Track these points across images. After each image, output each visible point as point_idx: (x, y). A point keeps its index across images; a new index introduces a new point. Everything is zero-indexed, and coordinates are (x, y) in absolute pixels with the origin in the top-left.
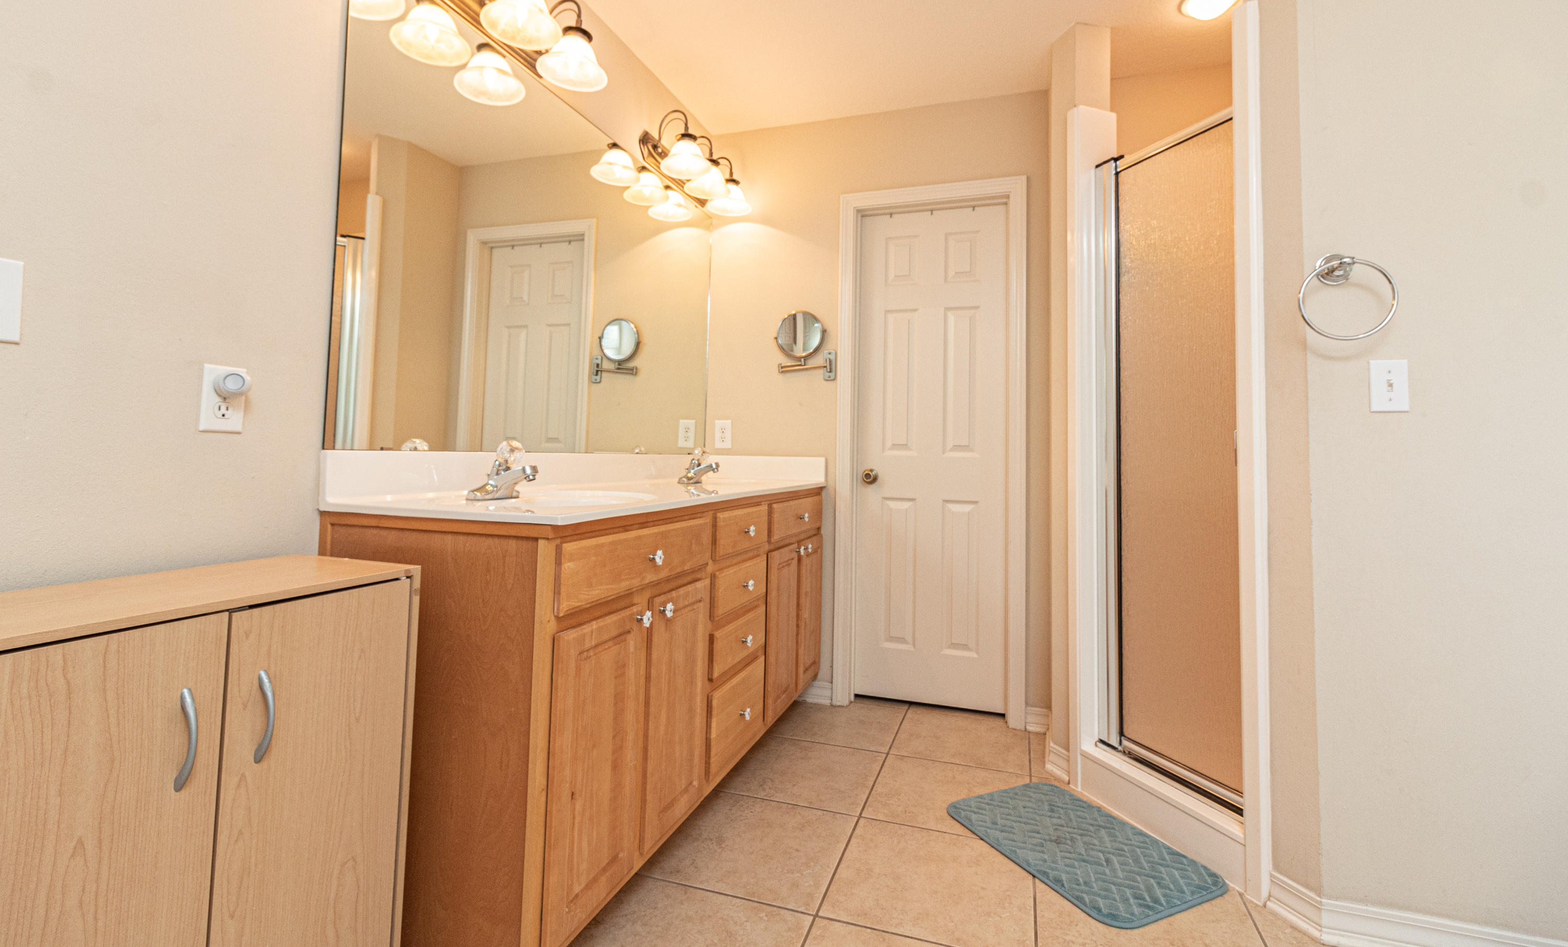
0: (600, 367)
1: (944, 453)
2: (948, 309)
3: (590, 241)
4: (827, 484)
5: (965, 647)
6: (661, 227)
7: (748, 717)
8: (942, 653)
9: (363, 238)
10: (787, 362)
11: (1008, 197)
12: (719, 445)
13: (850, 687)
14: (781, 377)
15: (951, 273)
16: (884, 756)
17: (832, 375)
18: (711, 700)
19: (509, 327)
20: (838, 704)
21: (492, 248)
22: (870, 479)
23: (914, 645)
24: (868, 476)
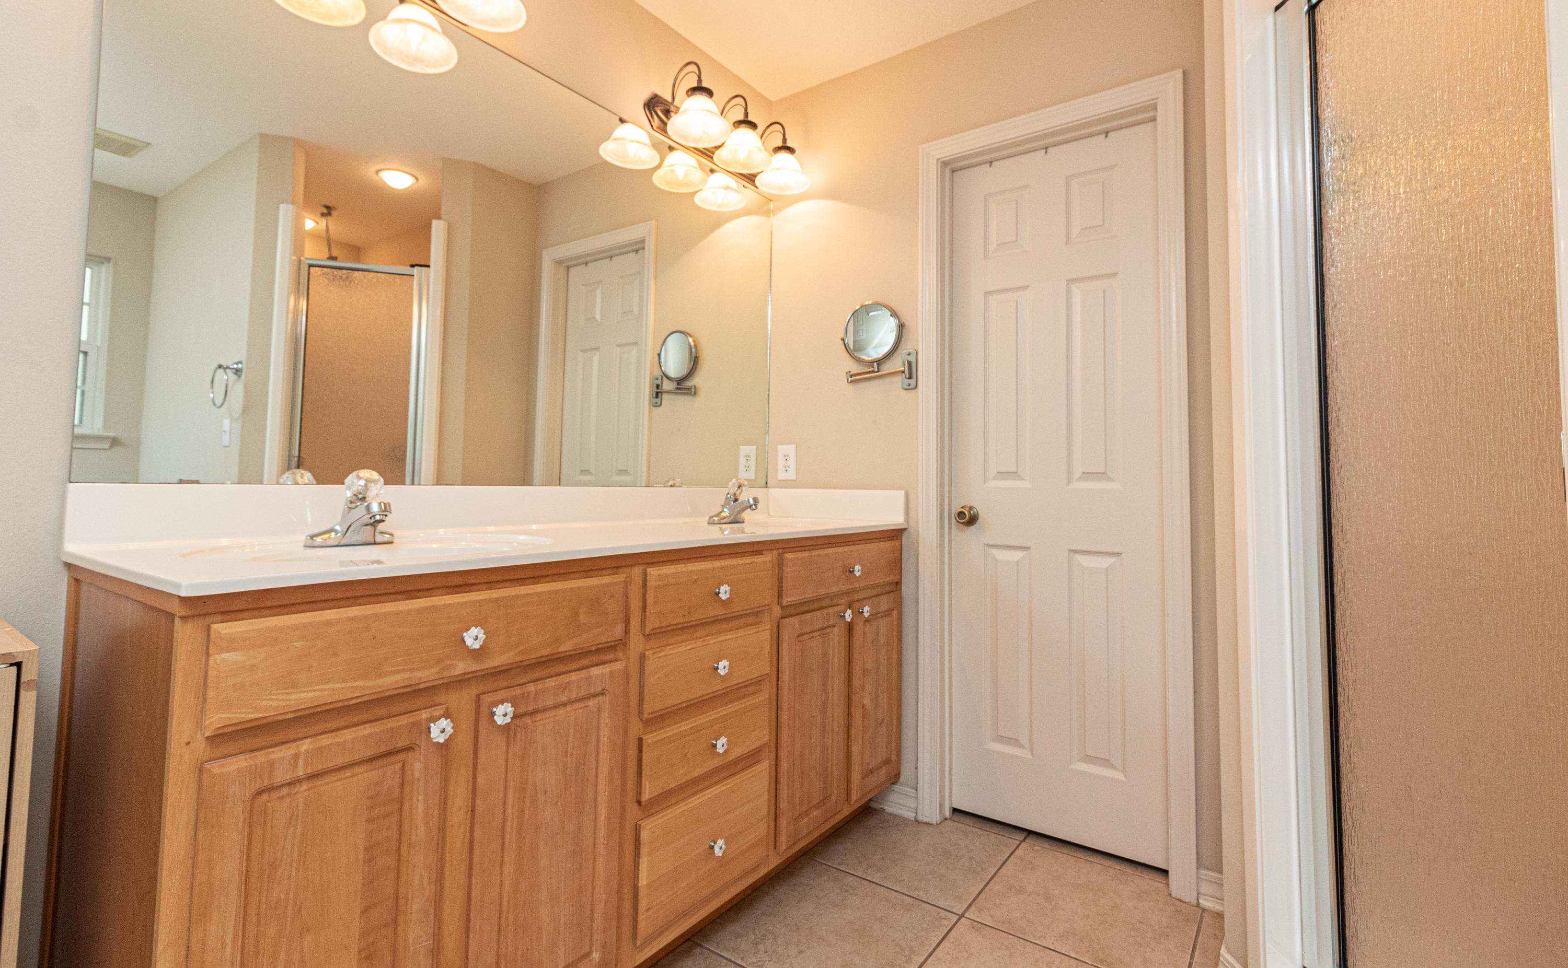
0: (660, 388)
1: (1069, 483)
2: (1070, 281)
3: (650, 247)
4: (908, 525)
5: (1105, 763)
6: (717, 220)
7: (718, 852)
8: (1072, 767)
9: (428, 266)
10: (855, 368)
11: (1154, 107)
12: (782, 475)
13: (942, 797)
14: (851, 387)
15: (1075, 231)
16: (955, 918)
17: (912, 382)
18: (640, 832)
19: (583, 351)
20: (926, 820)
21: (568, 268)
22: (969, 519)
23: (1031, 750)
24: (961, 514)
